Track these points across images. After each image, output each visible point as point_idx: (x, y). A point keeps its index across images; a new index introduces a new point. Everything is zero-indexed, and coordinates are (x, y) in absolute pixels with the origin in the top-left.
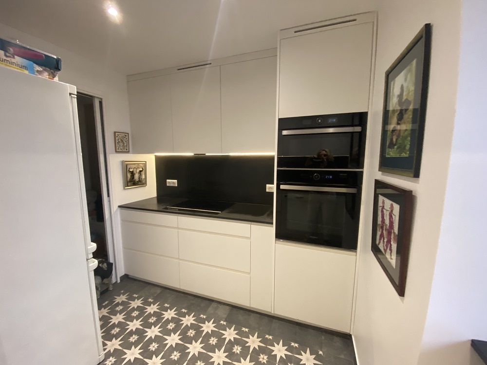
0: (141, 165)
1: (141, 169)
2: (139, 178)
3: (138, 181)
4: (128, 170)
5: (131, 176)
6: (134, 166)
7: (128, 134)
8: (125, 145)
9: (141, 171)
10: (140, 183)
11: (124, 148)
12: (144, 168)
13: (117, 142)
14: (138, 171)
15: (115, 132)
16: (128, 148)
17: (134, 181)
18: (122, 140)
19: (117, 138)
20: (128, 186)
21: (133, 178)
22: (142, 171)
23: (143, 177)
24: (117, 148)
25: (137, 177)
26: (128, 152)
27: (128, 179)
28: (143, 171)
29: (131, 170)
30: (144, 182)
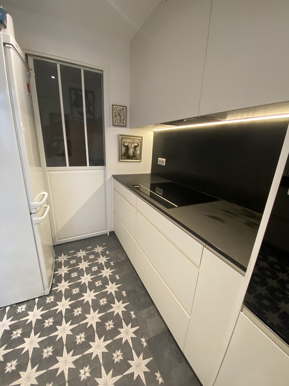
0: (137, 140)
1: (137, 145)
2: (134, 153)
3: (132, 156)
4: (123, 144)
5: (126, 150)
6: (129, 141)
7: (126, 107)
8: (122, 118)
9: (135, 147)
10: (133, 158)
11: (121, 122)
12: (139, 144)
13: (114, 115)
14: (133, 146)
15: (113, 105)
16: (125, 122)
17: (129, 155)
18: (119, 113)
19: (114, 112)
20: (122, 159)
21: (128, 152)
22: (137, 146)
23: (138, 152)
24: (114, 121)
25: (131, 151)
26: (125, 126)
27: (123, 152)
28: (139, 146)
29: (126, 144)
30: (138, 157)
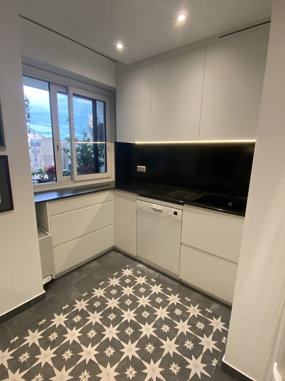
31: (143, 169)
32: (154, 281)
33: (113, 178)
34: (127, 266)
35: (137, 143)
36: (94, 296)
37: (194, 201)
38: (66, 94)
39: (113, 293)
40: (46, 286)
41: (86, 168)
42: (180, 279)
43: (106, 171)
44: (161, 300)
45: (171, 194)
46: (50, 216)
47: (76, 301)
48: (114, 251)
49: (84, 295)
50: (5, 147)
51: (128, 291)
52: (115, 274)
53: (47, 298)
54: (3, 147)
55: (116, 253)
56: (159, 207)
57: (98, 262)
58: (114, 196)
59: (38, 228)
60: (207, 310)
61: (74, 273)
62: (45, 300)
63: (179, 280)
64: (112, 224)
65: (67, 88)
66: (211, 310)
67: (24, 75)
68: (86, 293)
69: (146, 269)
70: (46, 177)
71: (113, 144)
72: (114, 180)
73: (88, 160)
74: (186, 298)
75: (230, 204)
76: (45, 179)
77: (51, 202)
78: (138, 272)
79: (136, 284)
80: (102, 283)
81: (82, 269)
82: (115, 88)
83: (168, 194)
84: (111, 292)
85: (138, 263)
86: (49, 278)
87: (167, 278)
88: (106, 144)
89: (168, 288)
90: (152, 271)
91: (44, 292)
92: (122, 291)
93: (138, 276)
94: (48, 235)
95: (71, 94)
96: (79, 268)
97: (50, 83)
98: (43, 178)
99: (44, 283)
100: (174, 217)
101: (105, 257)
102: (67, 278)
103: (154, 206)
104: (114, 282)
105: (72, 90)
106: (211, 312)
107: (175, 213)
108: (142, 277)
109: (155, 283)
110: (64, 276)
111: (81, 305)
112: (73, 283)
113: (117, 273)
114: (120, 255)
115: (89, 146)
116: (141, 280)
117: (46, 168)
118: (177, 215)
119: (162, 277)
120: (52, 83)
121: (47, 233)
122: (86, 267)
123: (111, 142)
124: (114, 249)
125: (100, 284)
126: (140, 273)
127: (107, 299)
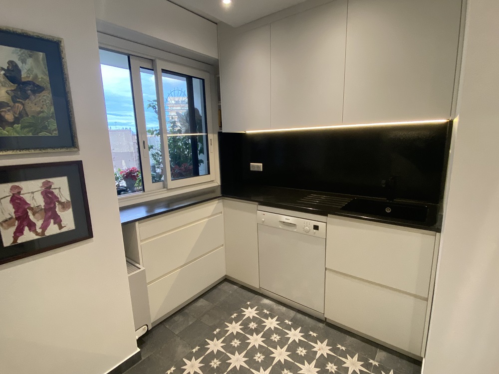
31: (258, 167)
32: (290, 323)
33: (218, 182)
34: (248, 303)
35: (248, 132)
36: (209, 351)
37: (341, 209)
38: (153, 70)
39: (236, 345)
40: (141, 342)
41: (180, 170)
42: (326, 318)
43: (209, 173)
44: (304, 351)
45: (303, 201)
46: (141, 241)
47: (184, 360)
48: (226, 283)
49: (194, 351)
50: (79, 150)
51: (256, 340)
52: (233, 317)
53: (143, 358)
54: (76, 149)
55: (230, 285)
56: (291, 220)
57: (207, 300)
58: (224, 207)
59: (127, 261)
60: (371, 361)
61: (176, 318)
62: (140, 361)
63: (324, 320)
64: (223, 245)
65: (152, 61)
66: (377, 362)
67: (101, 48)
68: (197, 348)
69: (275, 306)
70: (123, 184)
71: (216, 136)
72: (220, 184)
73: (180, 158)
74: (339, 346)
75: (388, 210)
76: (122, 186)
77: (140, 221)
78: (265, 311)
79: (266, 329)
80: (218, 330)
81: (186, 311)
82: (218, 60)
83: (300, 200)
84: (232, 343)
85: (263, 298)
86: (144, 329)
87: (307, 317)
88: (207, 136)
89: (311, 333)
90: (284, 309)
91: (139, 350)
92: (248, 341)
93: (266, 317)
94: (140, 269)
95: (159, 70)
96: (181, 311)
97: (131, 57)
98: (119, 186)
99: (137, 337)
100: (315, 233)
101: (215, 291)
102: (167, 327)
103: (284, 218)
104: (234, 328)
105: (160, 65)
106: (377, 364)
107: (316, 228)
108: (272, 319)
109: (292, 326)
110: (161, 323)
111: (192, 366)
112: (176, 333)
113: (235, 315)
114: (235, 287)
115: (178, 139)
116: (271, 323)
117: (123, 172)
118: (318, 230)
119: (299, 316)
120: (133, 55)
121: (137, 265)
122: (192, 307)
123: (213, 133)
124: (226, 280)
125: (215, 332)
126: (268, 313)
127: (229, 354)
